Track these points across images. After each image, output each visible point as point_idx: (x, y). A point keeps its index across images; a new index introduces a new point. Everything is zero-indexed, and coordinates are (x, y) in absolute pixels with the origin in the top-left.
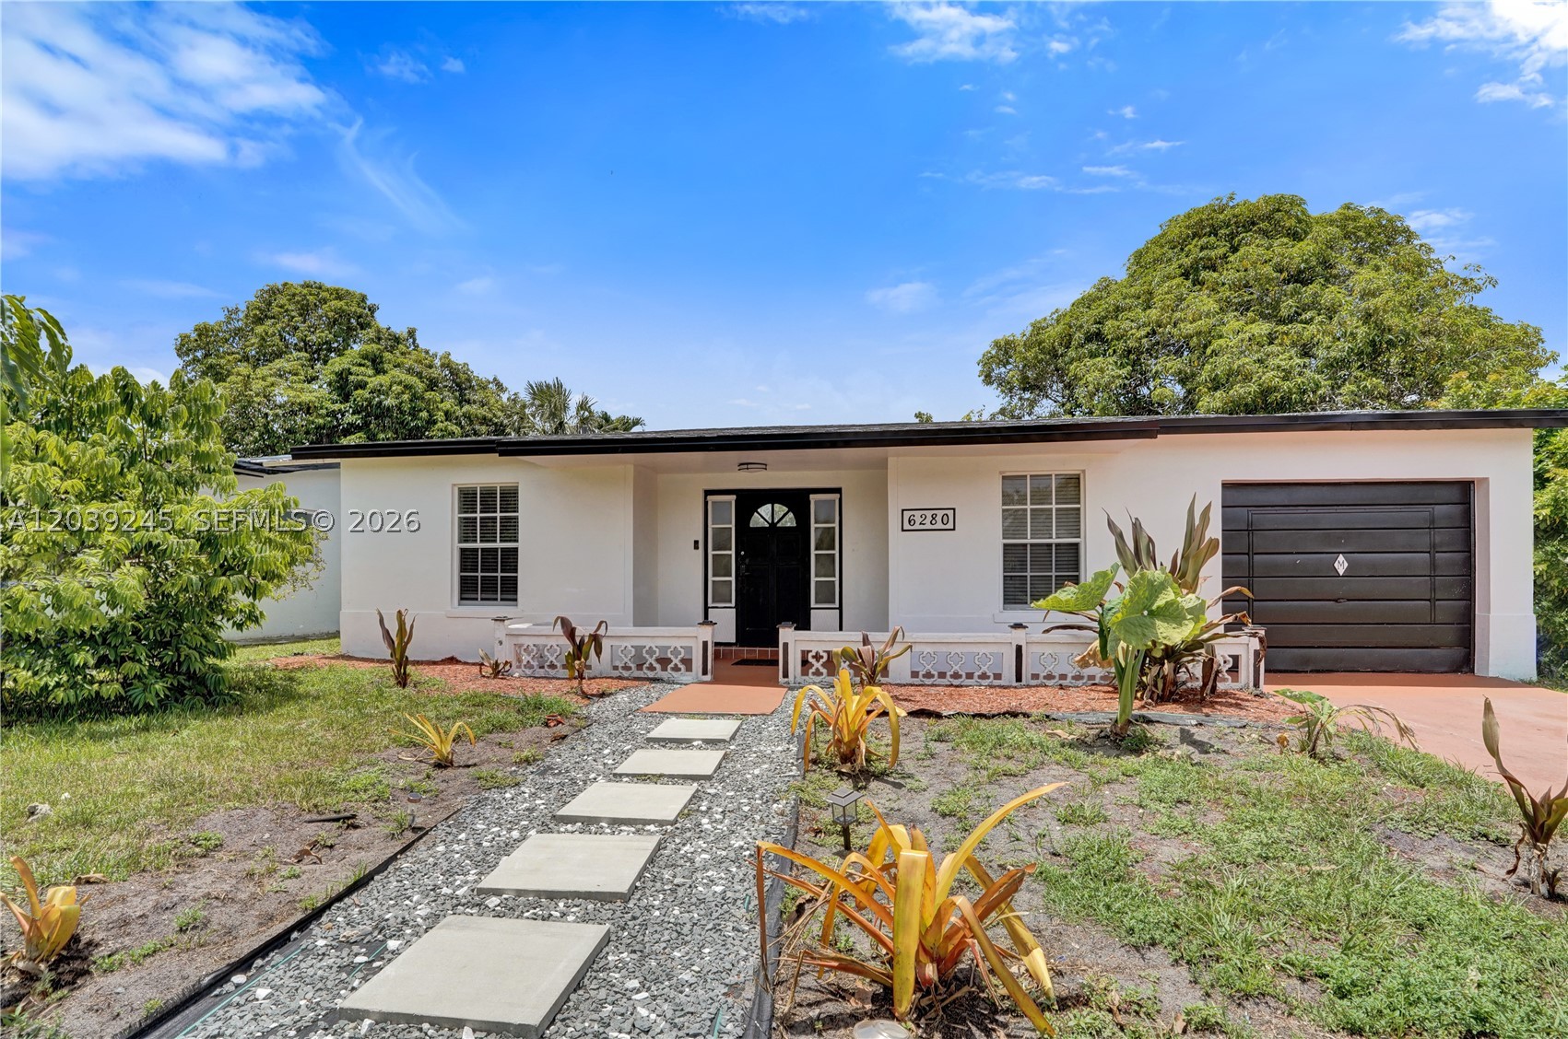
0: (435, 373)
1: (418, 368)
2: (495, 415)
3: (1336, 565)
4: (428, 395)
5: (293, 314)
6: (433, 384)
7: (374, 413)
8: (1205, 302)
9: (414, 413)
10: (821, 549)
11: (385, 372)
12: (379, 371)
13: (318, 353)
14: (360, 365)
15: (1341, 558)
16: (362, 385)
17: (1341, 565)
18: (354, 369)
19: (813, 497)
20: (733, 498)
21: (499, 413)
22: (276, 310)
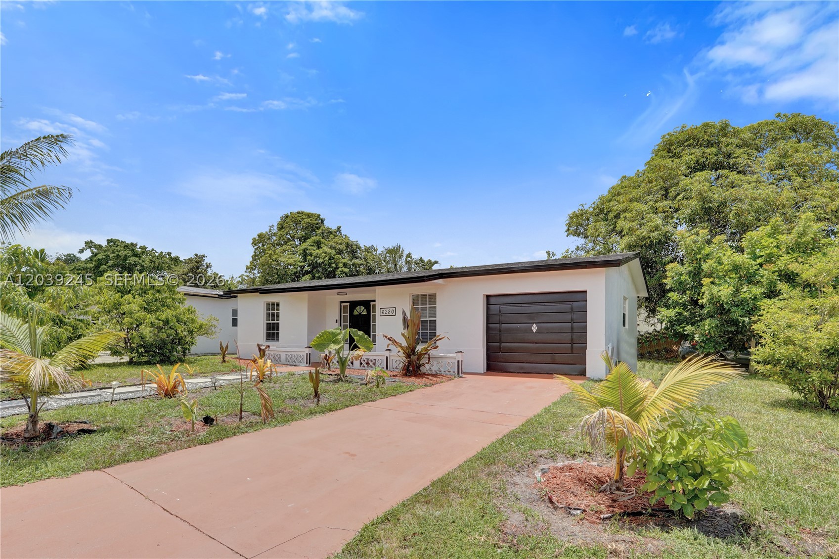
3: (532, 328)
7: (315, 266)
10: (373, 322)
11: (321, 248)
14: (313, 246)
15: (534, 325)
16: (311, 254)
17: (534, 328)
18: (309, 247)
19: (370, 304)
20: (348, 304)
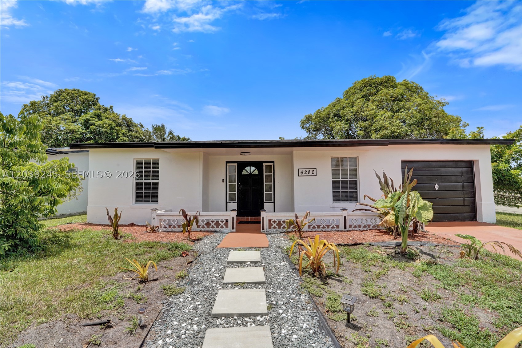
0: (120, 121)
1: (114, 119)
2: (141, 136)
3: (435, 187)
4: (117, 128)
5: (68, 99)
6: (119, 124)
7: (98, 134)
8: (371, 106)
9: (111, 134)
10: (267, 182)
11: (102, 120)
12: (100, 119)
13: (77, 113)
14: (93, 117)
15: (437, 185)
16: (93, 124)
17: (437, 187)
18: (91, 119)
19: (264, 164)
20: (237, 164)
21: (142, 135)
22: (62, 98)
